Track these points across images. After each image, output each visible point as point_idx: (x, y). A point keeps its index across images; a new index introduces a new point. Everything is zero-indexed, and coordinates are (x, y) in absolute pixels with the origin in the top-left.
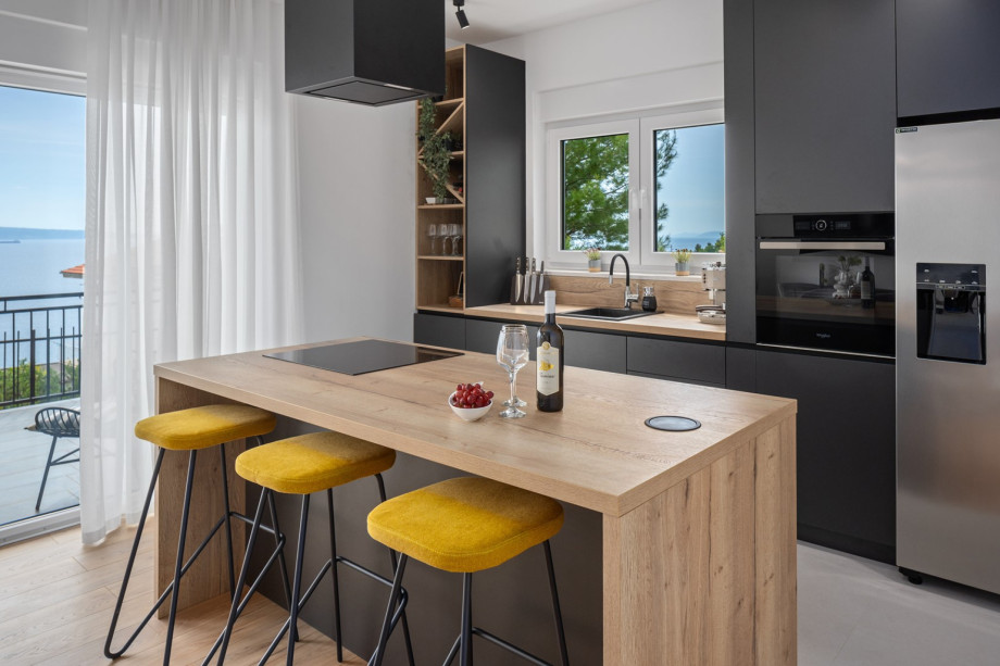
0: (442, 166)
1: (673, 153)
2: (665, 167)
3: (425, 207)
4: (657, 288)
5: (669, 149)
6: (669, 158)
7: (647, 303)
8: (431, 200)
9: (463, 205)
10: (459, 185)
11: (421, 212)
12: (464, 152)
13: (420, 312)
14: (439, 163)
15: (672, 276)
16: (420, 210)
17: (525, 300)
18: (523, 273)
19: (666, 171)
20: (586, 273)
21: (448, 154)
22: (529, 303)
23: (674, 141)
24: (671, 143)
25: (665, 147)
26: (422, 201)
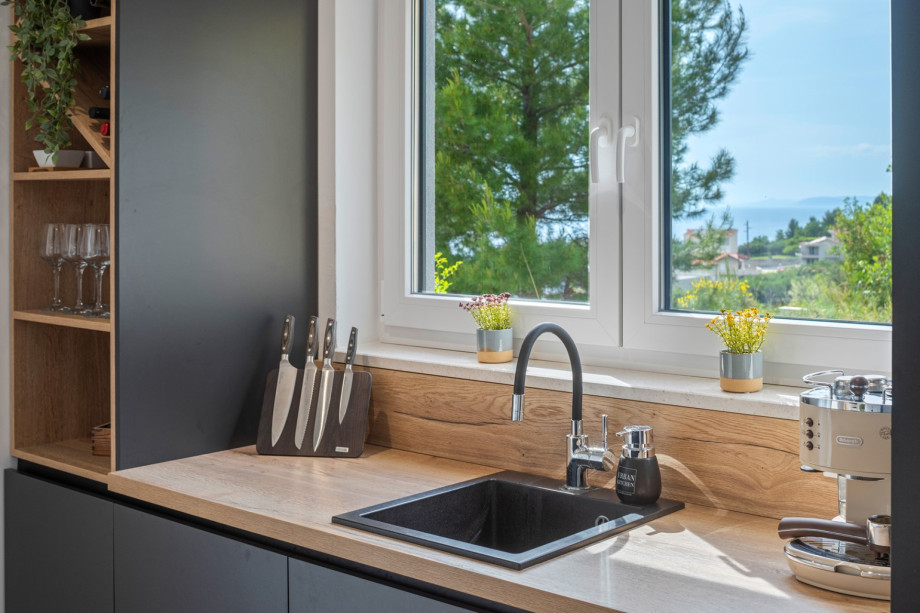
0: (54, 59)
1: (741, 50)
2: (725, 78)
3: (30, 176)
4: (664, 425)
5: (732, 42)
6: (735, 60)
7: (629, 480)
8: (43, 158)
9: (109, 174)
10: (101, 114)
11: (21, 189)
12: (110, 21)
13: (26, 468)
14: (49, 51)
15: (709, 392)
16: (18, 184)
17: (299, 442)
18: (299, 362)
19: (730, 86)
20: (469, 364)
21: (76, 25)
22: (307, 452)
23: (742, 27)
24: (736, 30)
25: (725, 38)
26: (23, 160)
